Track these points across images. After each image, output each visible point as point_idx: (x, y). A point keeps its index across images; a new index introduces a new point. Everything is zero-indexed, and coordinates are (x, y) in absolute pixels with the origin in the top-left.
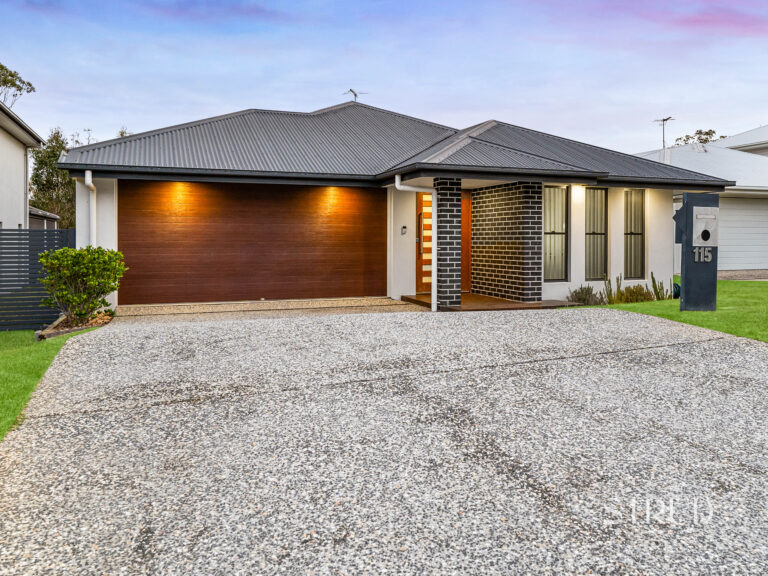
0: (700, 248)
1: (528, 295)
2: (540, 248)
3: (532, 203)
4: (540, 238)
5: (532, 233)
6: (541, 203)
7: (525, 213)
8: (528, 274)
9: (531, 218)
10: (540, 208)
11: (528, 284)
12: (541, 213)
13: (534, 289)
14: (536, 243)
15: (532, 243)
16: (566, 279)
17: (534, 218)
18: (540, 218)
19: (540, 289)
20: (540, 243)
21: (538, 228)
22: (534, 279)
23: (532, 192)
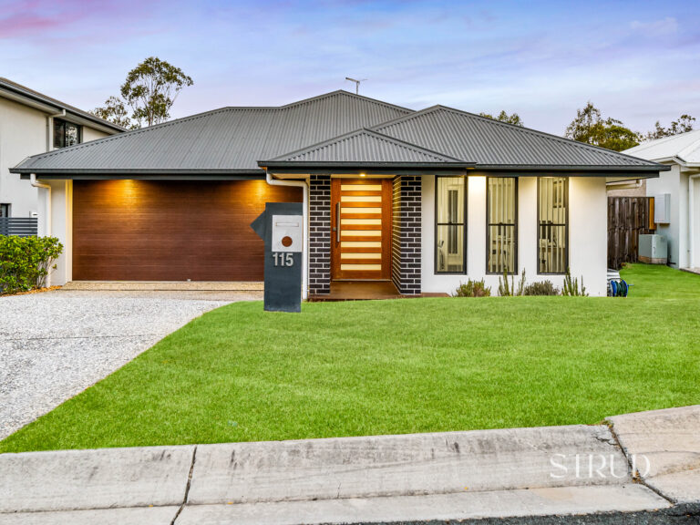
0: (280, 253)
1: (405, 286)
2: (420, 240)
3: (410, 194)
4: (420, 230)
5: (410, 225)
6: (420, 194)
7: (403, 204)
8: (405, 266)
9: (408, 209)
10: (420, 199)
11: (405, 276)
12: (420, 204)
13: (412, 281)
14: (414, 235)
15: (410, 235)
16: (465, 272)
17: (412, 209)
18: (420, 209)
19: (419, 281)
20: (420, 235)
21: (417, 220)
22: (412, 271)
23: (410, 184)
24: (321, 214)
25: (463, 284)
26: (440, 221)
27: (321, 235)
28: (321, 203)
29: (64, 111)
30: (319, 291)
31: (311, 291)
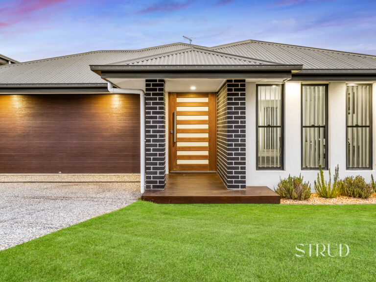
1: (231, 182)
2: (244, 141)
3: (235, 99)
4: (244, 131)
5: (235, 127)
6: (244, 99)
7: (229, 108)
8: (231, 163)
9: (234, 113)
10: (244, 104)
11: (231, 173)
12: (244, 108)
13: (238, 177)
14: (239, 136)
15: (236, 136)
16: (282, 167)
17: (238, 113)
18: (244, 113)
19: (244, 177)
20: (244, 136)
21: (242, 122)
22: (238, 168)
23: (235, 90)
24: (156, 118)
25: (283, 179)
26: (260, 124)
27: (156, 136)
28: (156, 108)
29: (10, 62)
30: (154, 187)
31: (148, 187)
